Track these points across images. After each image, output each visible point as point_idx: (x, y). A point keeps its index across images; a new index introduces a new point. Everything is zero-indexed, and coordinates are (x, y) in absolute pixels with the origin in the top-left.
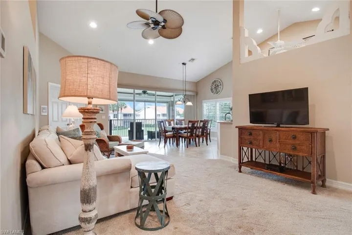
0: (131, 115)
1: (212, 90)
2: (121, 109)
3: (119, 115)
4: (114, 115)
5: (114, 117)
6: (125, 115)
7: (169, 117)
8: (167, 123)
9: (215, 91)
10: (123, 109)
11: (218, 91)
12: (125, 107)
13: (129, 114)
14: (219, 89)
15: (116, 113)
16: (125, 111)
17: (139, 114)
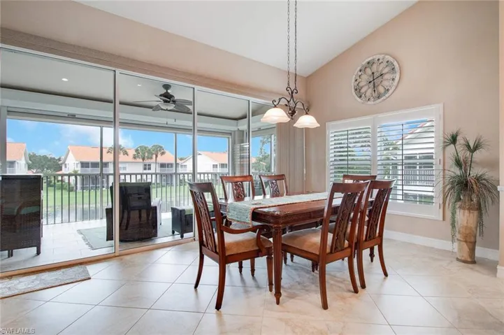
0: (172, 165)
1: (358, 90)
2: (157, 156)
3: (153, 166)
4: (145, 165)
5: (145, 169)
6: (162, 165)
7: (234, 168)
8: (229, 187)
9: (370, 92)
10: (159, 156)
11: (381, 89)
12: (163, 153)
13: (168, 164)
14: (386, 83)
15: (147, 161)
16: (161, 159)
17: (185, 164)
